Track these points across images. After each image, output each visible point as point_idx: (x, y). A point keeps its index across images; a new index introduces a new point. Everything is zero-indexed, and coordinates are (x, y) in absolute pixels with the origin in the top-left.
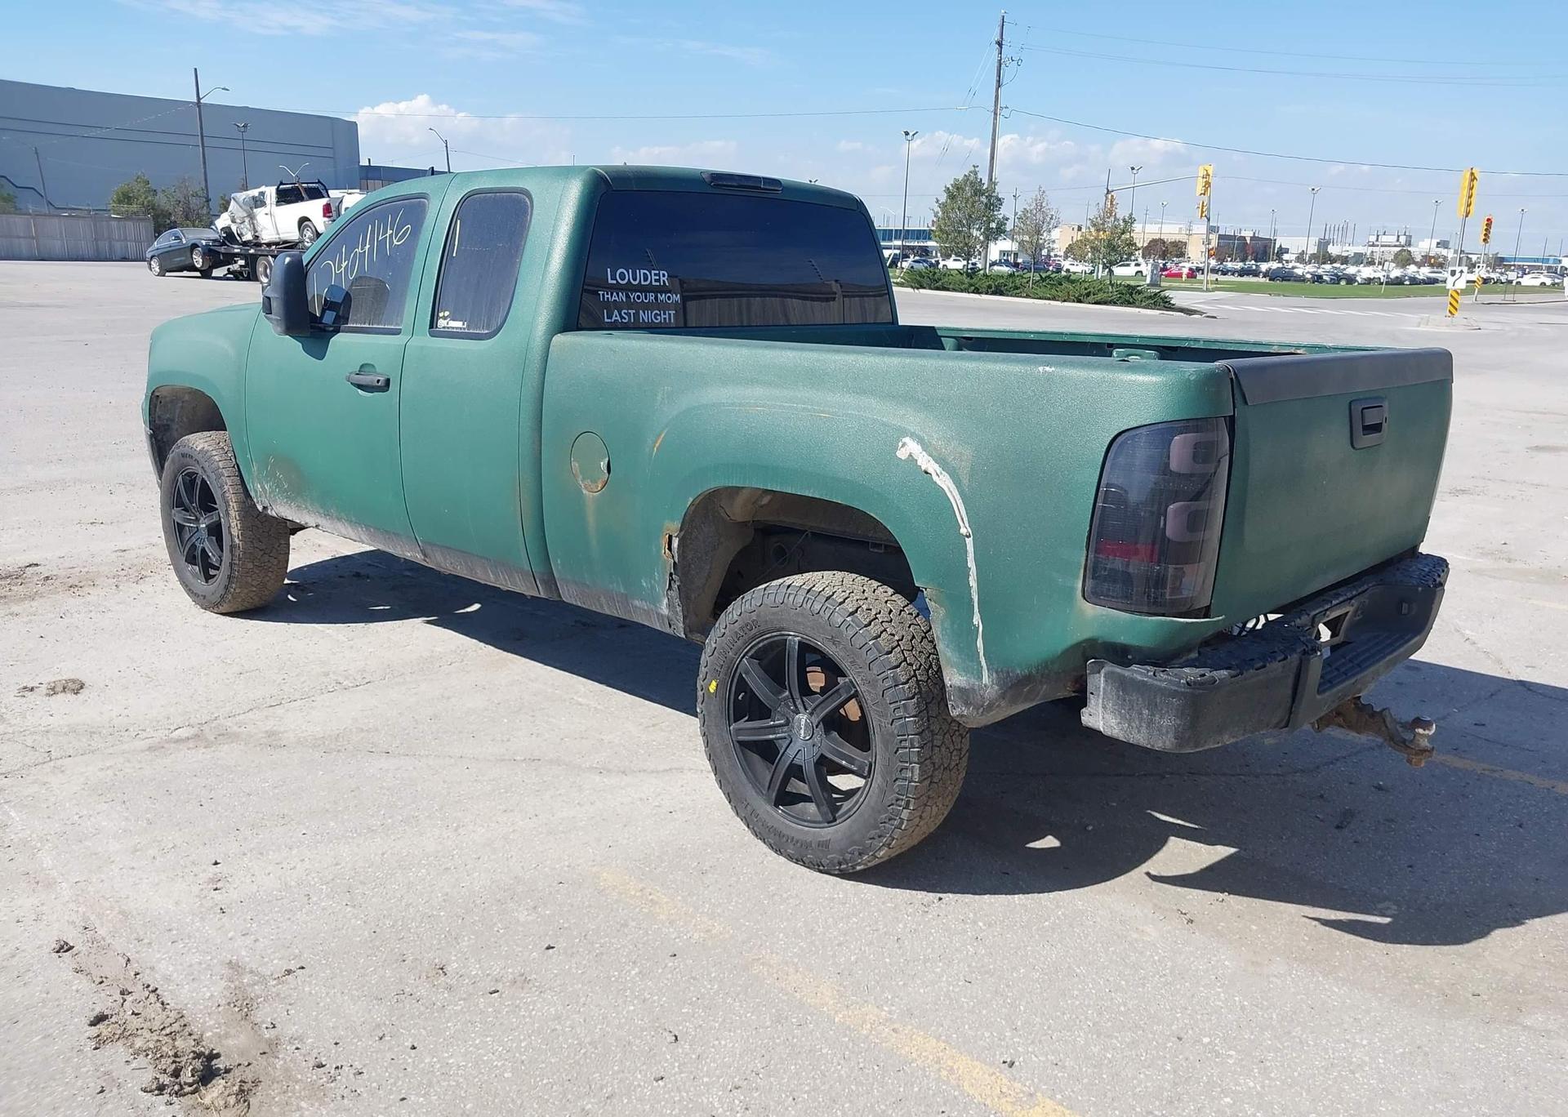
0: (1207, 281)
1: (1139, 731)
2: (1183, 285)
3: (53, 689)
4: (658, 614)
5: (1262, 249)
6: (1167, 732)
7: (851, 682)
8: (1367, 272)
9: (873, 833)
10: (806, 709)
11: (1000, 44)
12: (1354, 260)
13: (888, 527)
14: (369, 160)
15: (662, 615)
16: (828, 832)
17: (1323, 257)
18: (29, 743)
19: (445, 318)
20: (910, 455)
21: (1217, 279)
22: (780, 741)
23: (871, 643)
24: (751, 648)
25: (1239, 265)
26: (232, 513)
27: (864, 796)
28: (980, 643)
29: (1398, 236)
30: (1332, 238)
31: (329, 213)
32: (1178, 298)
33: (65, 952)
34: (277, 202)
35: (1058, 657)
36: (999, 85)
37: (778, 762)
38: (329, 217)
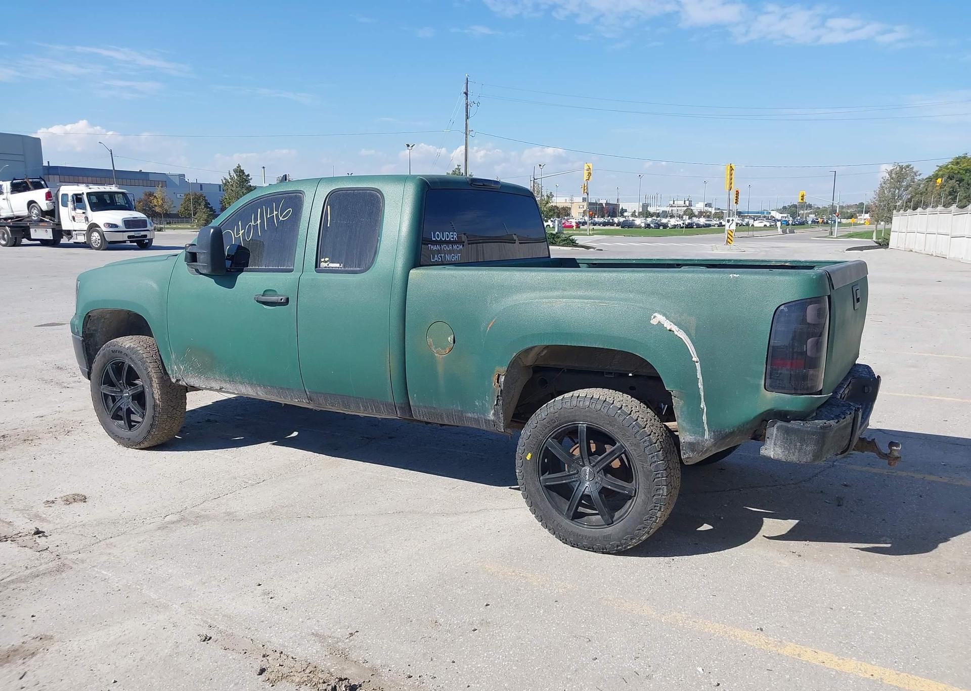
0: (589, 229)
1: (794, 455)
2: (575, 232)
3: (67, 500)
4: (486, 420)
5: (613, 210)
6: (809, 453)
7: (622, 445)
8: (673, 222)
9: (639, 527)
10: (590, 463)
11: (466, 94)
12: (663, 214)
13: (648, 361)
14: (48, 162)
15: (489, 420)
16: (609, 530)
17: (646, 214)
18: (77, 532)
19: (325, 262)
20: (659, 322)
21: (593, 228)
22: (574, 483)
23: (634, 423)
24: (553, 433)
25: (602, 220)
26: (155, 385)
27: (631, 508)
28: (704, 417)
29: (685, 201)
30: (649, 202)
31: (50, 197)
32: (580, 240)
33: (209, 640)
34: (12, 191)
35: (752, 420)
36: (467, 118)
37: (574, 495)
38: (51, 200)
